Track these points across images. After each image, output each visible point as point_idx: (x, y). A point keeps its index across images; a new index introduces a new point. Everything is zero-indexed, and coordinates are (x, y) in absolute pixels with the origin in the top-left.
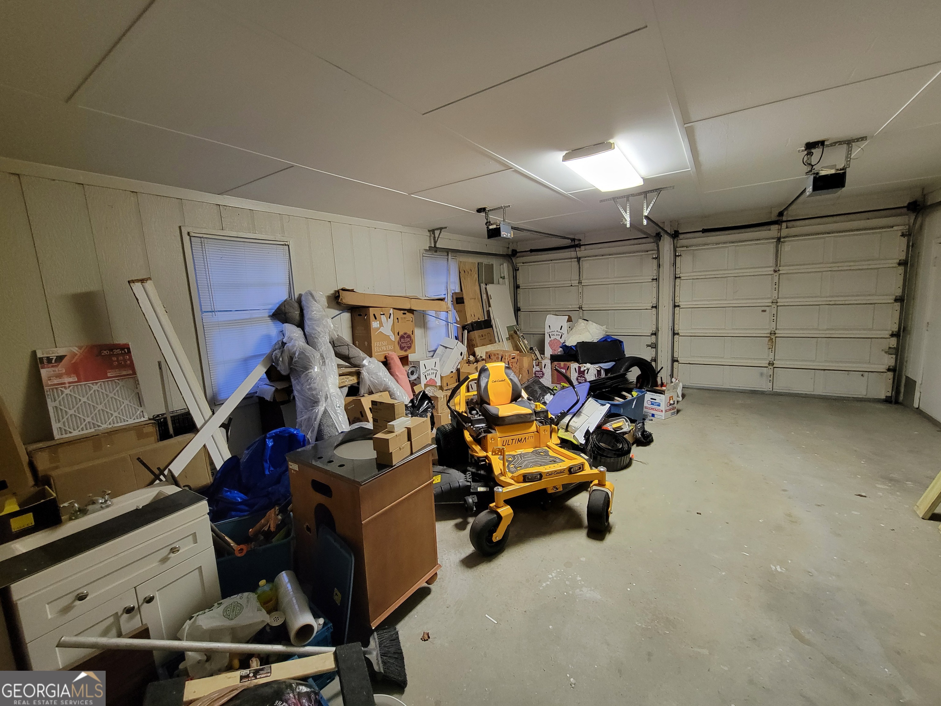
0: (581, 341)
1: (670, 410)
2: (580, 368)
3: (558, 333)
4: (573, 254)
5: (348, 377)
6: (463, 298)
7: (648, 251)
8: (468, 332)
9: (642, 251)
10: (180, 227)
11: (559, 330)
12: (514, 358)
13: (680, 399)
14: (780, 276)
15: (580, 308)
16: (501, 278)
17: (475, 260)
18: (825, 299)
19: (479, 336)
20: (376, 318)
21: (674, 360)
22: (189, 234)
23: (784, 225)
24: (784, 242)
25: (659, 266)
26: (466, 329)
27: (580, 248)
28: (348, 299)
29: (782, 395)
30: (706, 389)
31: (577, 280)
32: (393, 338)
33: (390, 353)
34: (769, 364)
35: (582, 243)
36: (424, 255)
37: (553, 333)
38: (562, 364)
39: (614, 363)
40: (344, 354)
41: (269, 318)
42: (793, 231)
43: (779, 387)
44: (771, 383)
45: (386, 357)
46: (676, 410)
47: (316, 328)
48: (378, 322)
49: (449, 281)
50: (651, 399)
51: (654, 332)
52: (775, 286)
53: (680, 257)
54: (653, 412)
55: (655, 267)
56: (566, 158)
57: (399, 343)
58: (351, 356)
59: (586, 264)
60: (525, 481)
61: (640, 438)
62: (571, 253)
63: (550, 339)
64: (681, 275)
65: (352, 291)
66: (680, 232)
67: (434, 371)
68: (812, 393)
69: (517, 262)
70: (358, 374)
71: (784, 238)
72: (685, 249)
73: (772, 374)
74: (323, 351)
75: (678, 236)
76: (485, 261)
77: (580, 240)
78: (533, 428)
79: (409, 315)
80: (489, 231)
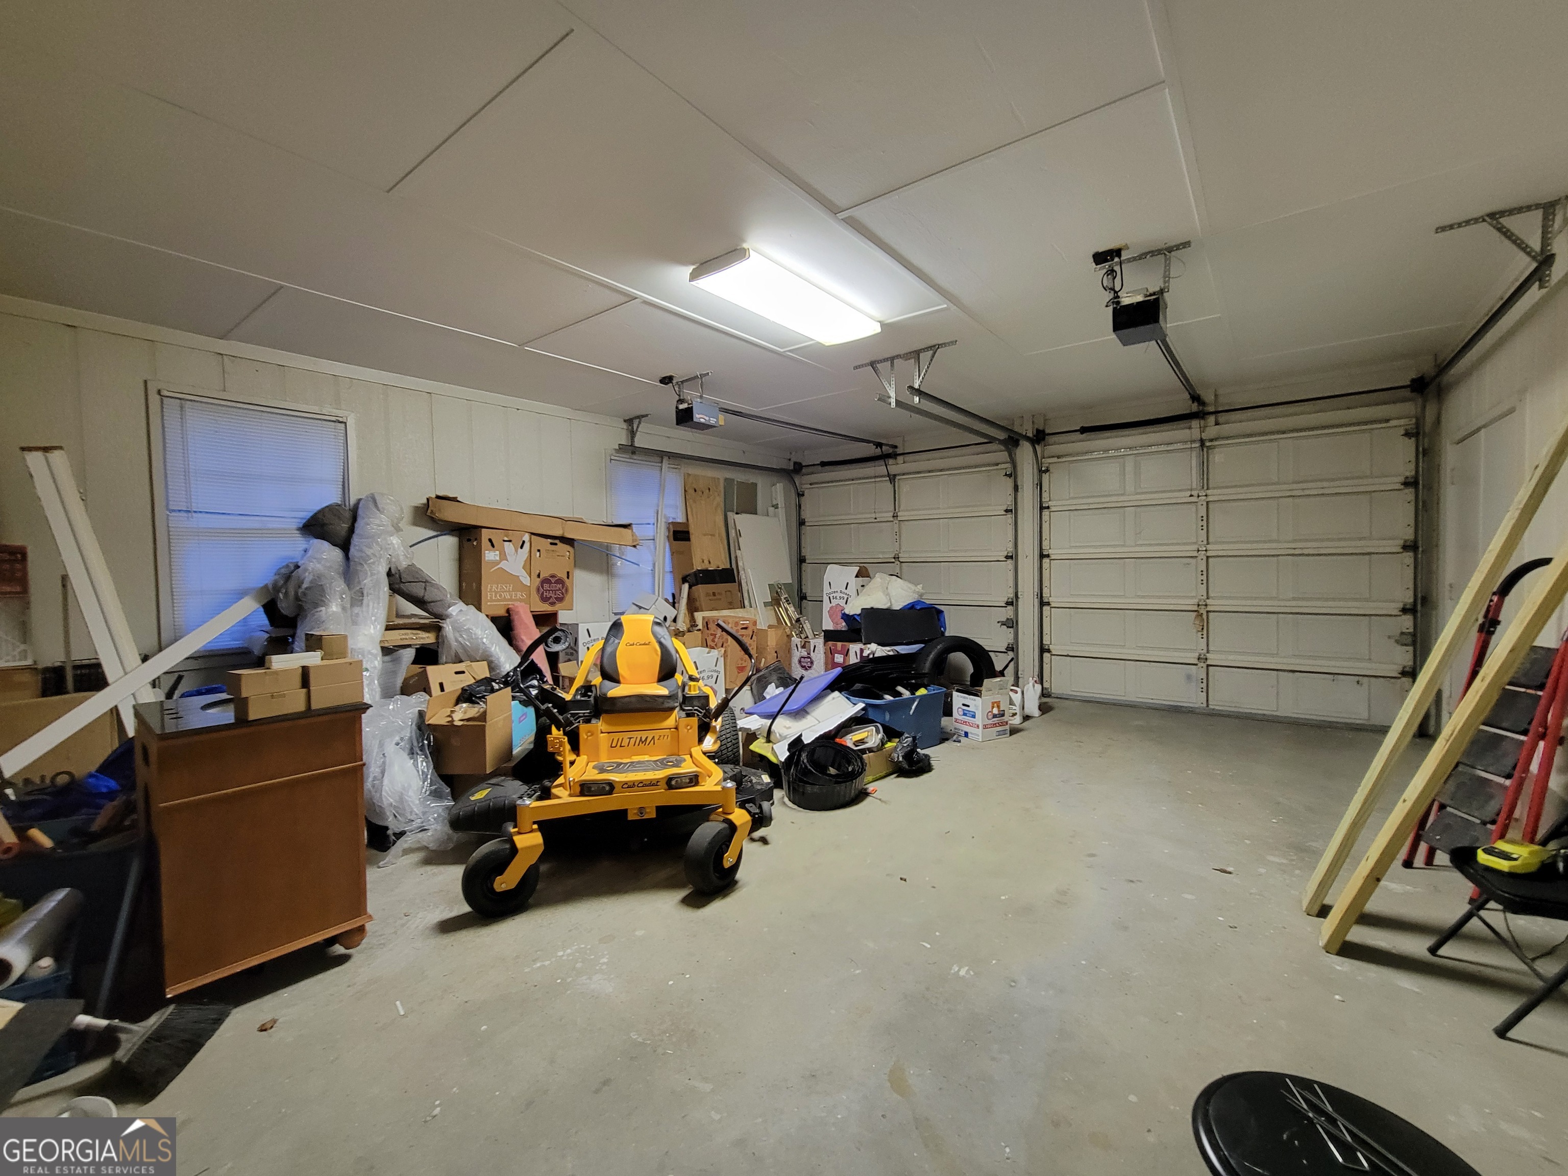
0: (868, 607)
1: (995, 725)
2: (862, 651)
3: (842, 595)
4: (882, 470)
5: (419, 632)
6: (688, 532)
7: (997, 464)
8: (690, 587)
9: (989, 465)
10: (146, 382)
11: (844, 590)
12: (746, 628)
13: (1036, 712)
14: (1211, 506)
15: (896, 558)
16: (773, 506)
17: (722, 474)
18: (1287, 545)
19: (707, 595)
20: (493, 546)
21: (1043, 650)
22: (159, 392)
23: (1212, 419)
24: (1214, 447)
25: (1016, 488)
26: (687, 581)
27: (896, 459)
28: (451, 514)
29: (1223, 716)
30: (1098, 702)
31: (890, 511)
32: (526, 581)
33: (517, 604)
34: (1199, 659)
35: (899, 451)
36: (613, 458)
37: (835, 595)
38: (839, 644)
39: (923, 645)
40: (415, 595)
41: (297, 532)
42: (1225, 429)
43: (1219, 702)
44: (1204, 694)
45: (508, 611)
46: (1007, 727)
47: (365, 549)
48: (498, 552)
49: (661, 504)
50: (964, 705)
51: (1010, 600)
52: (1201, 523)
53: (1047, 474)
54: (966, 728)
55: (1010, 490)
56: (694, 276)
57: (538, 590)
58: (426, 598)
59: (905, 487)
60: (582, 794)
61: (900, 762)
62: (879, 468)
63: (831, 605)
64: (1050, 503)
65: (454, 500)
66: (1047, 431)
68: (1275, 713)
69: (803, 482)
70: (437, 629)
71: (1211, 440)
72: (1055, 460)
73: (1204, 676)
74: (365, 585)
75: (1044, 439)
76: (739, 476)
77: (896, 447)
78: (671, 721)
79: (562, 547)
80: (678, 411)
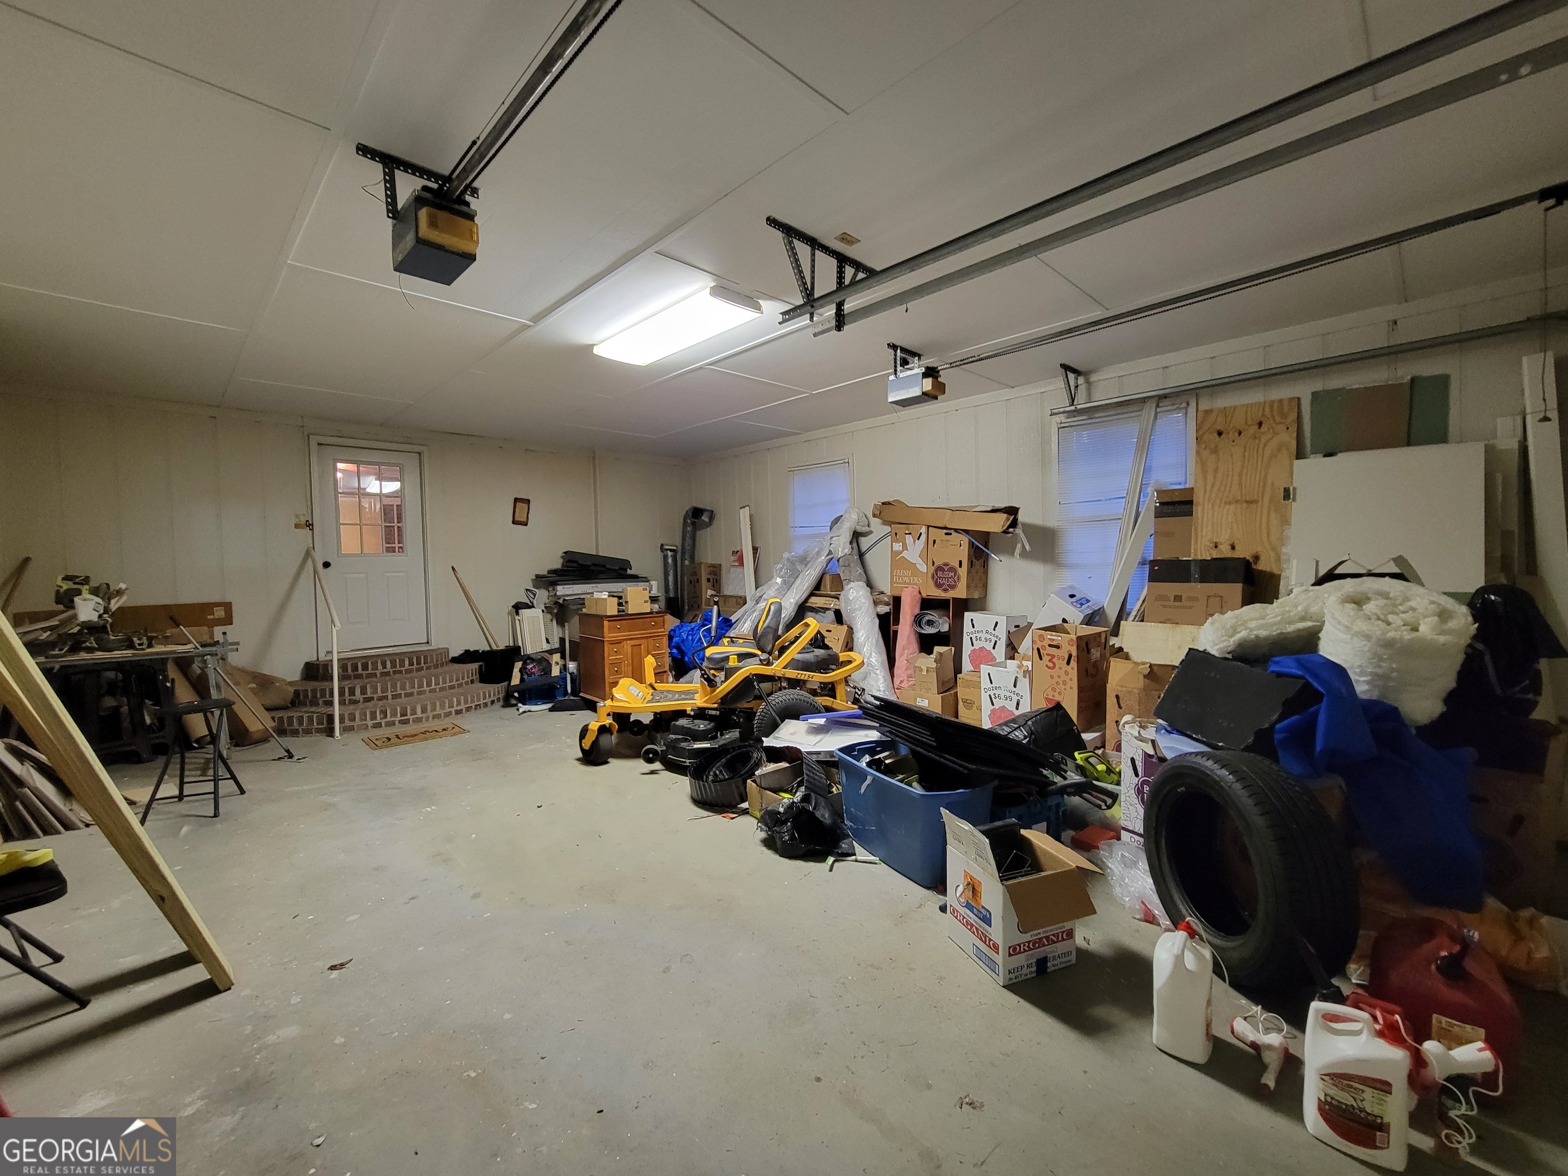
6: (1189, 502)
12: (1058, 647)
20: (897, 539)
32: (922, 568)
33: (912, 587)
36: (1063, 425)
48: (901, 544)
57: (932, 576)
67: (992, 637)
79: (956, 537)
